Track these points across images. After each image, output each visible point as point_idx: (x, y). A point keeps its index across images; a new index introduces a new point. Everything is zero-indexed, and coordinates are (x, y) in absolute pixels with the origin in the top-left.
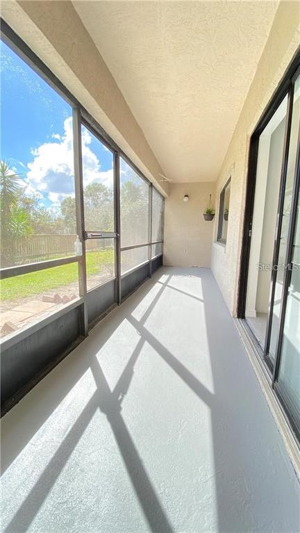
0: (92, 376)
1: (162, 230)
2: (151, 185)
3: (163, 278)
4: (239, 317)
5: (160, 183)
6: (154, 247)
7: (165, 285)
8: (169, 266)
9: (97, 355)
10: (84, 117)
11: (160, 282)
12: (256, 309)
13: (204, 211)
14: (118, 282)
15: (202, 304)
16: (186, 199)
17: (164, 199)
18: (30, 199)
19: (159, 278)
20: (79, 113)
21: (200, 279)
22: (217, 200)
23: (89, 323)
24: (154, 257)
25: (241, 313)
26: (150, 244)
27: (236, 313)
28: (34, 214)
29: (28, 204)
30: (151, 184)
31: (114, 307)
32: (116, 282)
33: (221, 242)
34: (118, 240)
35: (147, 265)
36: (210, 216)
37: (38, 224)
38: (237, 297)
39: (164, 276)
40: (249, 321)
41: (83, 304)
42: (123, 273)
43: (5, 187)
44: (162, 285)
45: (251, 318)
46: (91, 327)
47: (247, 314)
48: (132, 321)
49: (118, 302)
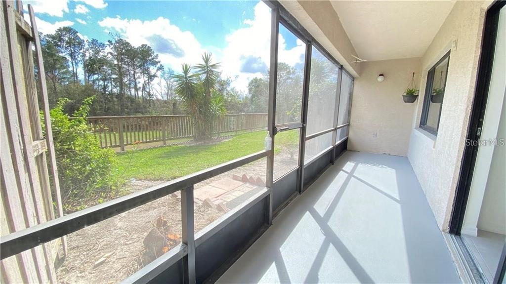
0: (276, 272)
1: (349, 113)
2: (342, 68)
3: (348, 166)
4: (451, 232)
5: (351, 65)
6: (339, 131)
7: (351, 175)
8: (355, 151)
9: (281, 249)
10: (282, 15)
11: (343, 171)
12: (477, 227)
13: (403, 92)
14: (301, 170)
15: (398, 206)
16: (380, 79)
17: (353, 79)
18: (224, 81)
19: (343, 166)
20: (278, 13)
21: (394, 170)
22: (422, 79)
23: (273, 211)
24: (338, 142)
25: (455, 226)
26: (335, 130)
27: (447, 228)
28: (227, 94)
29: (223, 85)
30: (342, 66)
31: (295, 196)
32: (299, 171)
33: (425, 129)
34: (303, 130)
35: (331, 151)
36: (411, 97)
37: (230, 102)
38: (451, 208)
39: (348, 163)
40: (467, 241)
41: (269, 195)
42: (307, 161)
43: (207, 76)
44: (347, 175)
45: (469, 236)
46: (275, 216)
47: (464, 231)
48: (315, 214)
49: (300, 190)
